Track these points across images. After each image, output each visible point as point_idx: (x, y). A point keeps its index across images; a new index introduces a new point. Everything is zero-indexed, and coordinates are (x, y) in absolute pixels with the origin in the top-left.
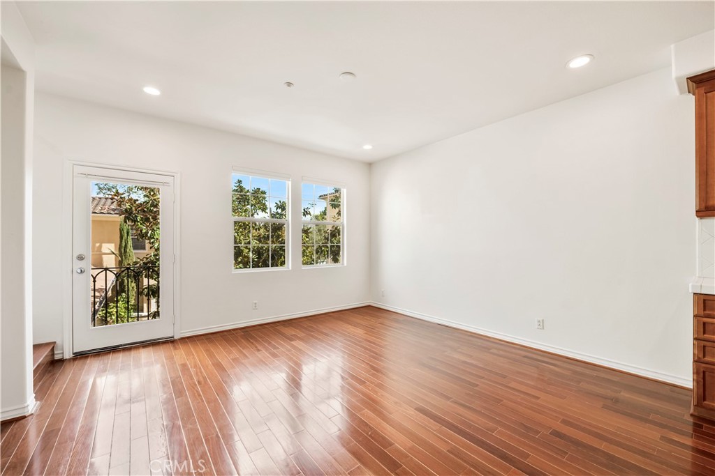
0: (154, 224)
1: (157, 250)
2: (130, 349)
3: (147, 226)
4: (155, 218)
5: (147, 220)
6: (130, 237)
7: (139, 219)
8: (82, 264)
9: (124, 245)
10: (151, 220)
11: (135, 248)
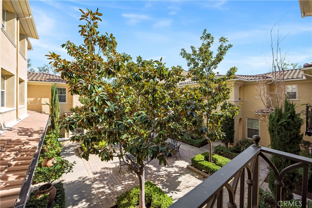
6: (57, 95)
11: (60, 101)
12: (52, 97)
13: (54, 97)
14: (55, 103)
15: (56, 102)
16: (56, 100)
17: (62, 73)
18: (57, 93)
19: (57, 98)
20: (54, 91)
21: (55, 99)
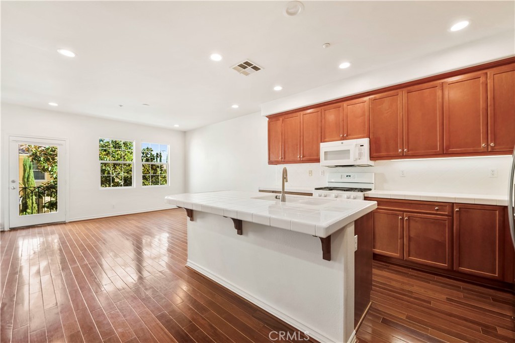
0: (53, 163)
1: (56, 178)
2: (41, 227)
3: (48, 164)
4: (53, 159)
5: (48, 160)
6: (32, 171)
7: (42, 159)
8: (14, 185)
9: (26, 176)
10: (51, 160)
11: (36, 178)
12: (24, 173)
13: (26, 173)
14: (28, 181)
15: (30, 180)
16: (31, 177)
17: (32, 158)
18: (32, 168)
19: (32, 174)
20: (28, 166)
21: (29, 176)
